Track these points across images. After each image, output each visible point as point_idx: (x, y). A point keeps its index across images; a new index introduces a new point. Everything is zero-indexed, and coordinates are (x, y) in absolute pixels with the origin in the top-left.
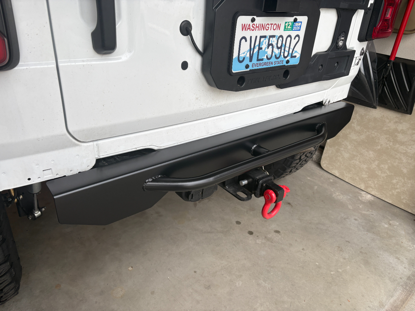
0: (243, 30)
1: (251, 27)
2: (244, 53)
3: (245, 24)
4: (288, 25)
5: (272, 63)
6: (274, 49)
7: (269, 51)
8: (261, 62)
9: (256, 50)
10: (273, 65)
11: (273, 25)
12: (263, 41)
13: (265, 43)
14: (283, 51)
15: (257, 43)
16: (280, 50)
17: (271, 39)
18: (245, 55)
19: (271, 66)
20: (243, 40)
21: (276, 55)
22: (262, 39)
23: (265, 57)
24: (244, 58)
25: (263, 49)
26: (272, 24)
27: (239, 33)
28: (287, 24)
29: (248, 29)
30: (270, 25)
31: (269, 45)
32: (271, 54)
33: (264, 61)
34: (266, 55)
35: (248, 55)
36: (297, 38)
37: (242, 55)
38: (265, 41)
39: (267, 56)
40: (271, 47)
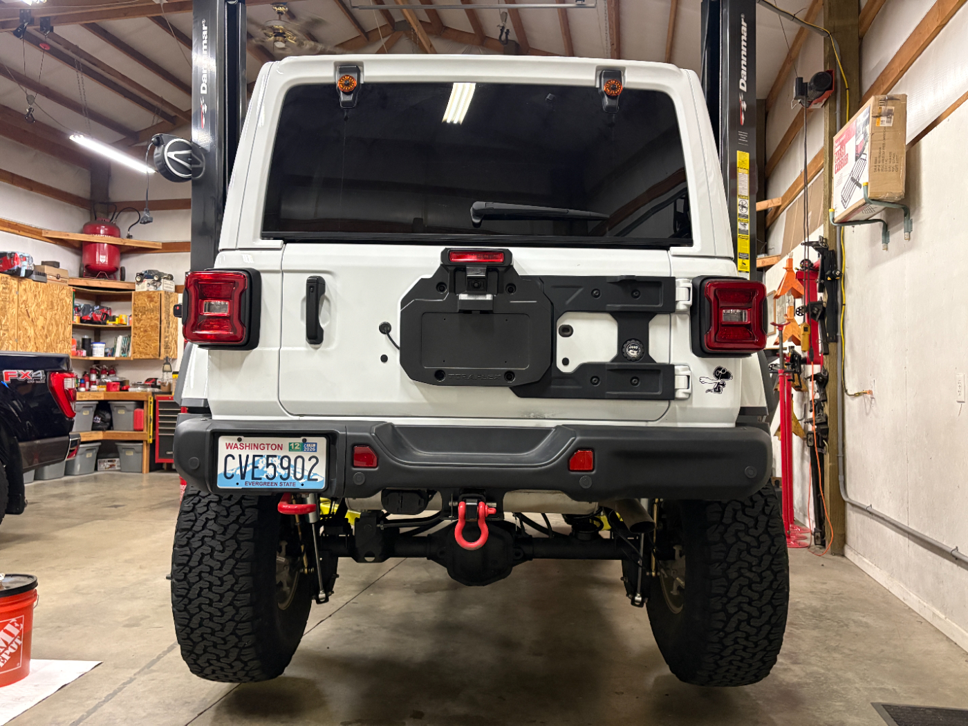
0: (227, 448)
1: (239, 447)
2: (232, 470)
3: (229, 444)
4: (295, 446)
5: (276, 484)
6: (277, 469)
7: (270, 471)
8: (259, 481)
9: (250, 468)
10: (278, 486)
11: (270, 446)
12: (259, 460)
13: (262, 462)
14: (292, 472)
15: (250, 461)
16: (287, 471)
17: (270, 459)
18: (234, 471)
19: (276, 487)
20: (230, 459)
21: (281, 477)
22: (256, 459)
23: (264, 476)
24: (233, 476)
25: (260, 467)
26: (268, 445)
27: (223, 451)
28: (292, 445)
29: (235, 447)
30: (266, 446)
31: (268, 465)
32: (273, 474)
33: (262, 481)
34: (265, 474)
35: (238, 472)
36: (314, 461)
37: (229, 472)
38: (261, 460)
39: (267, 476)
40: (271, 467)
